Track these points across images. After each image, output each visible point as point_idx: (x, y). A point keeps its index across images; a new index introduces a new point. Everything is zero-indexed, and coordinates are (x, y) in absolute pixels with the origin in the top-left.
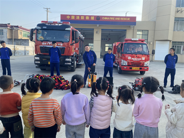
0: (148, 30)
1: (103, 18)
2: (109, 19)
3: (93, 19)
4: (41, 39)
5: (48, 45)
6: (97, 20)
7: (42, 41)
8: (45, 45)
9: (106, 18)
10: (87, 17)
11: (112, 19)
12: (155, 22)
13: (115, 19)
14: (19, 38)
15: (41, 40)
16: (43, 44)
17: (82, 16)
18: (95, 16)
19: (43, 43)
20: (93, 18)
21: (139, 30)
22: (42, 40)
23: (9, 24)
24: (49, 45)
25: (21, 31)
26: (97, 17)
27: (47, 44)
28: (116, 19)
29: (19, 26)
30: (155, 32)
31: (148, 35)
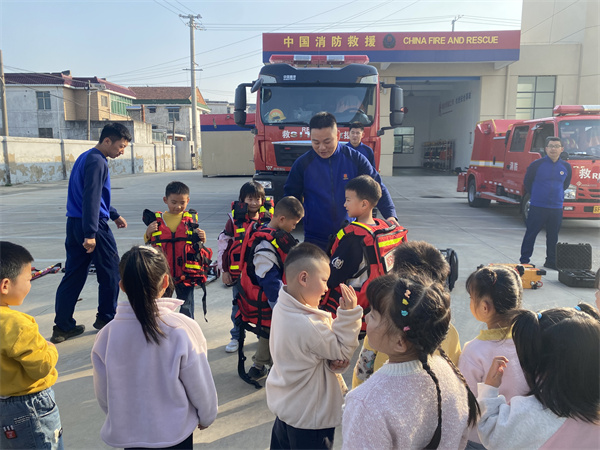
0: (555, 76)
1: (407, 41)
2: (427, 41)
3: (372, 44)
4: (278, 118)
5: (301, 139)
6: (385, 46)
7: (282, 126)
8: (291, 139)
9: (415, 40)
10: (351, 37)
11: (435, 40)
12: (580, 47)
13: (447, 40)
14: (101, 119)
15: (276, 121)
16: (284, 136)
17: (336, 35)
18: (377, 35)
19: (286, 134)
20: (371, 42)
21: (523, 78)
22: (280, 121)
23: (67, 73)
24: (305, 138)
25: (106, 95)
26: (385, 39)
27: (298, 134)
28: (450, 40)
29: (99, 78)
30: (579, 82)
31: (554, 92)
